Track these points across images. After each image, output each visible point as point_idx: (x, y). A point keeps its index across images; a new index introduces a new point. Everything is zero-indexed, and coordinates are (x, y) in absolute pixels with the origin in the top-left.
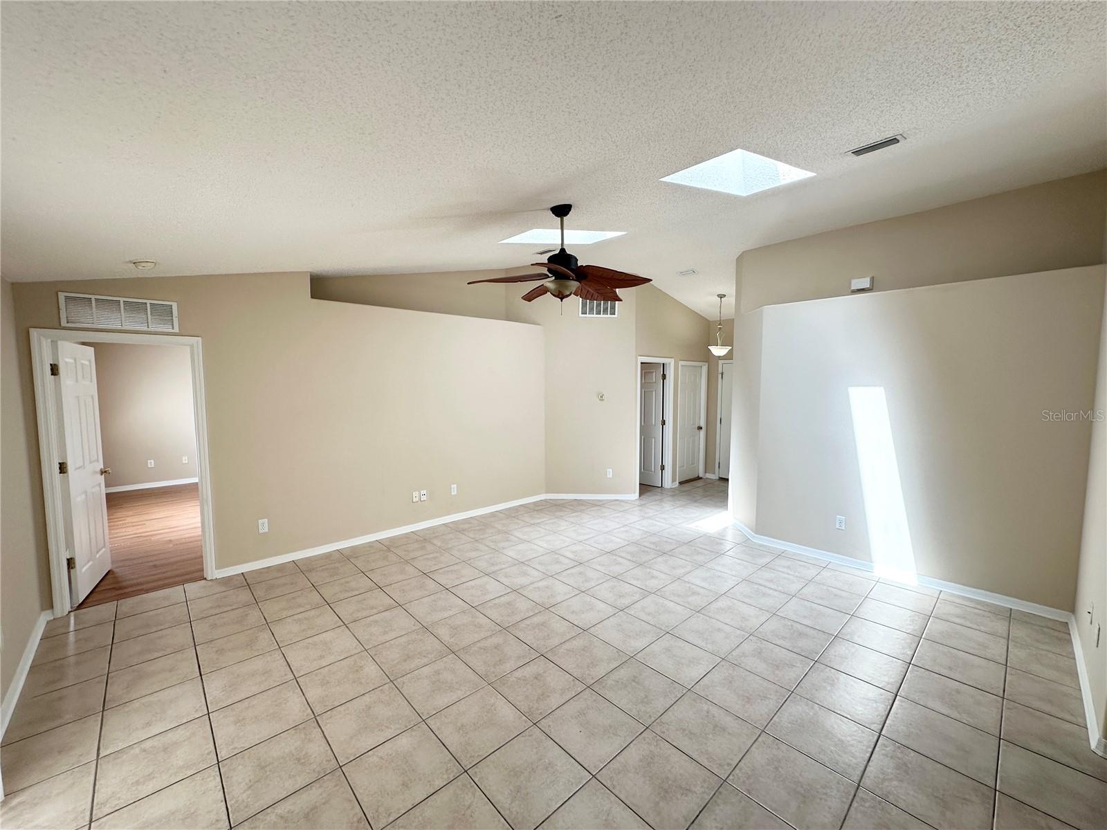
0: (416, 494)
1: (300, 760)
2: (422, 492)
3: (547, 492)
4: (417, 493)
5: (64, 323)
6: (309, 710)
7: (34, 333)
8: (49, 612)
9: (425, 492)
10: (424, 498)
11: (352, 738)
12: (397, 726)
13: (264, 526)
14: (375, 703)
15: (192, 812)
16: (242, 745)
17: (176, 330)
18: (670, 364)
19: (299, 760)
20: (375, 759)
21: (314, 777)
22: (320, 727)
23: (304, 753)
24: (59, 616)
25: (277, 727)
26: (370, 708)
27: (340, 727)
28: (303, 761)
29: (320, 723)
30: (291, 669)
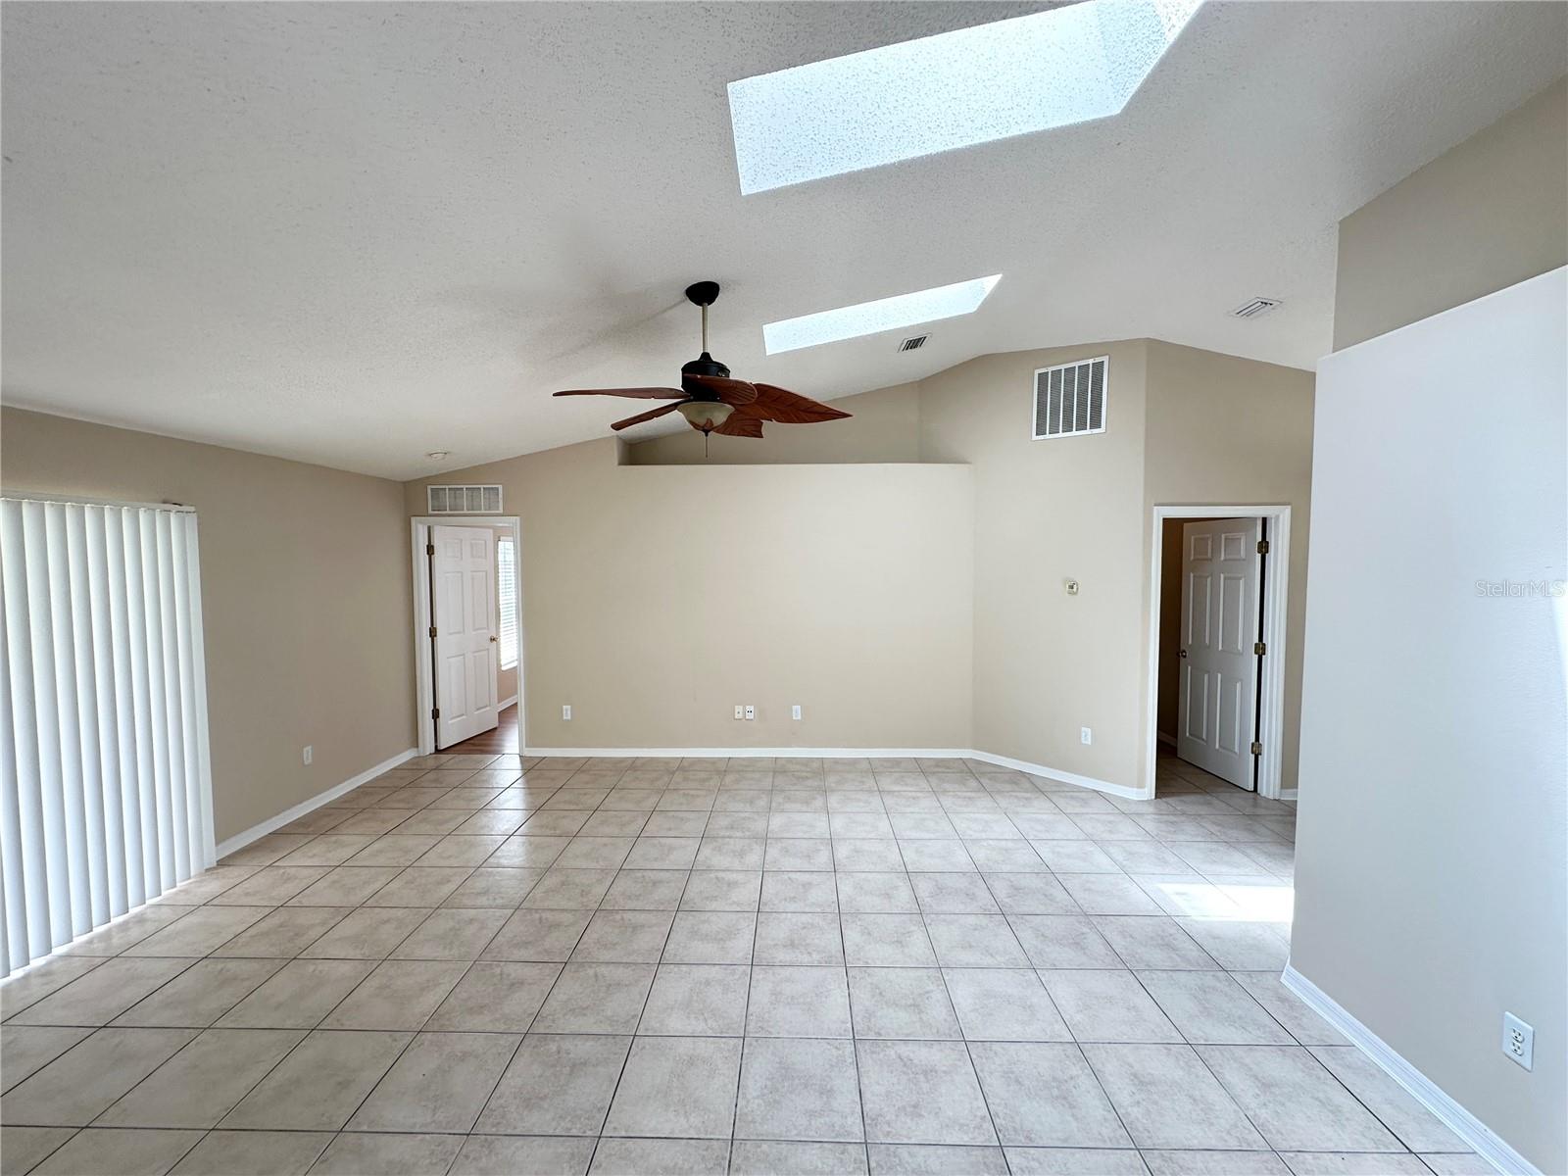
0: (739, 709)
2: (748, 708)
3: (975, 748)
4: (741, 707)
5: (430, 512)
7: (413, 519)
8: (416, 749)
9: (752, 708)
10: (750, 716)
13: (567, 712)
17: (501, 511)
18: (1277, 517)
24: (422, 755)
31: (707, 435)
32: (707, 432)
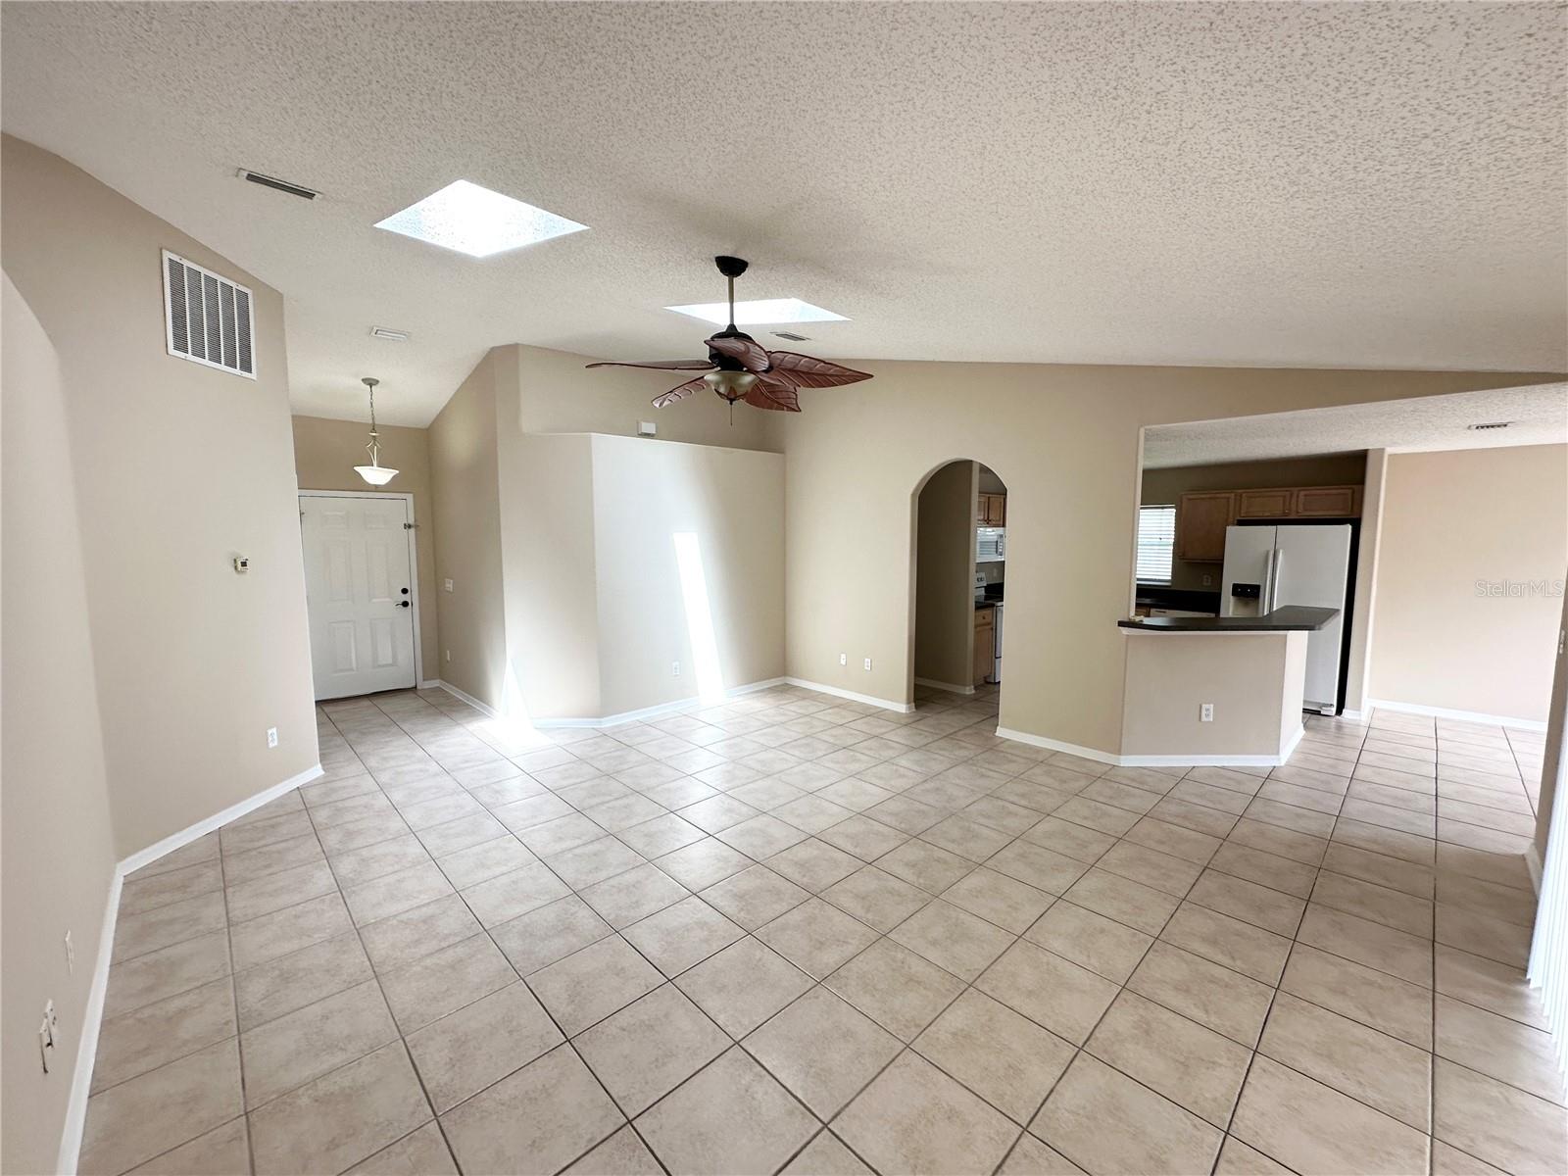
1: (1146, 1030)
6: (1076, 1062)
11: (1084, 992)
12: (1041, 956)
14: (1018, 989)
15: (1286, 1109)
16: (1184, 1118)
19: (1147, 1032)
20: (1093, 961)
21: (1152, 1006)
22: (1092, 1034)
23: (1136, 1031)
25: (1127, 1089)
26: (1030, 992)
27: (1077, 1013)
28: (1144, 1026)
29: (1085, 1038)
30: (1006, 1157)
31: (731, 404)
32: (732, 401)
